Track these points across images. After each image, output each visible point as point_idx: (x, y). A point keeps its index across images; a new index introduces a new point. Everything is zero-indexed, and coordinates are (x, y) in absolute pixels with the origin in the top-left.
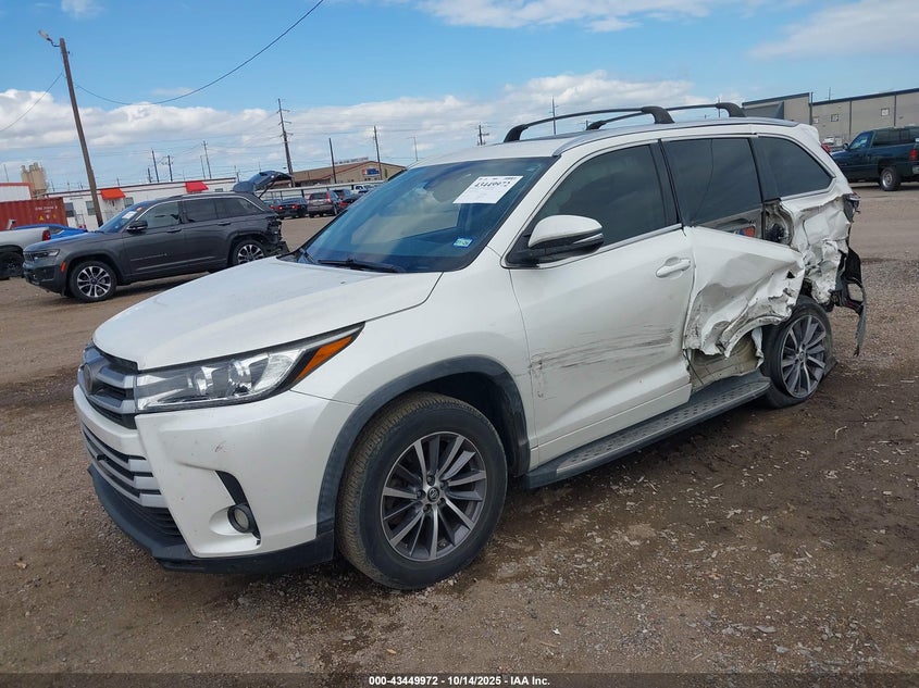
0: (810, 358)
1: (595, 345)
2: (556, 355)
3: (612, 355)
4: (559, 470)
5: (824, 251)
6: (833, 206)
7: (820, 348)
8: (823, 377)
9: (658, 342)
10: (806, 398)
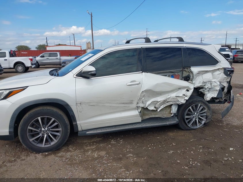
0: (199, 117)
1: (101, 101)
2: (87, 102)
3: (108, 105)
4: (87, 133)
5: (213, 84)
6: (219, 71)
7: (205, 114)
8: (205, 124)
9: (127, 103)
10: (196, 129)
